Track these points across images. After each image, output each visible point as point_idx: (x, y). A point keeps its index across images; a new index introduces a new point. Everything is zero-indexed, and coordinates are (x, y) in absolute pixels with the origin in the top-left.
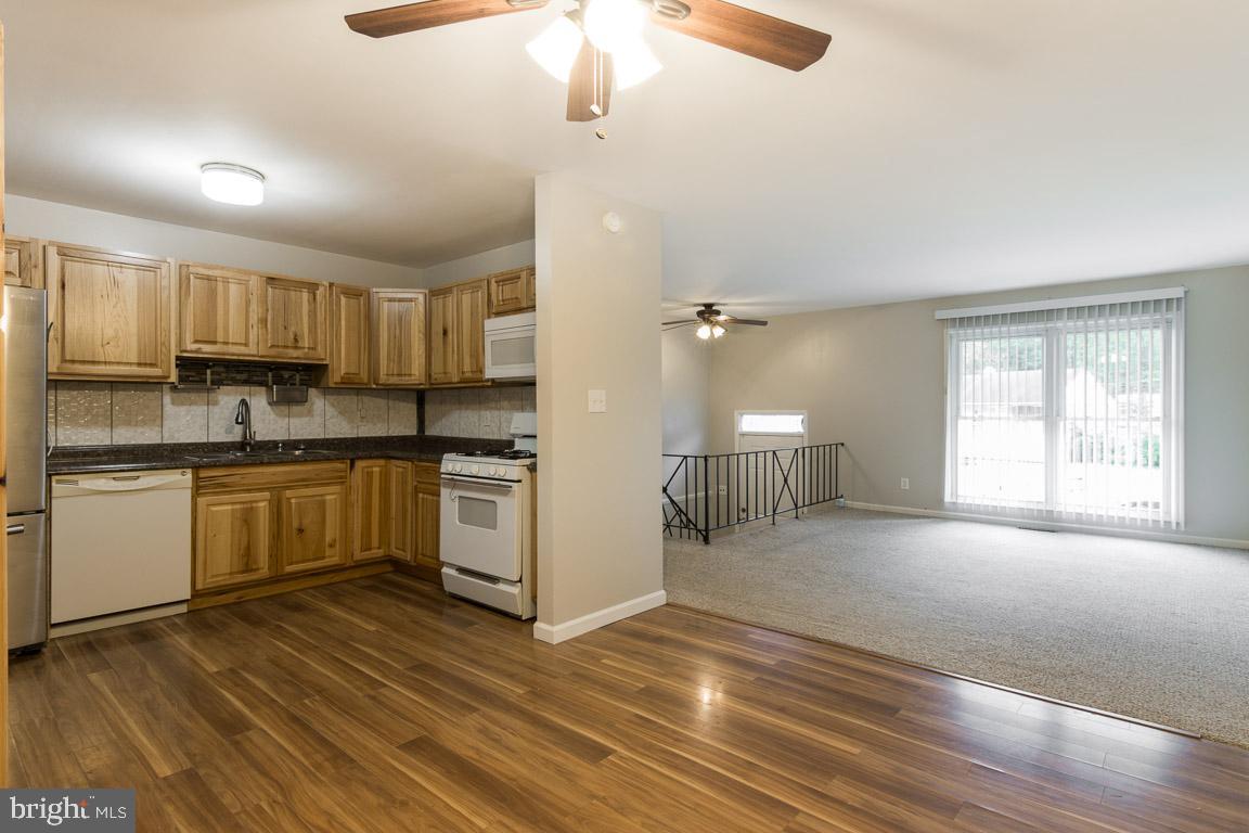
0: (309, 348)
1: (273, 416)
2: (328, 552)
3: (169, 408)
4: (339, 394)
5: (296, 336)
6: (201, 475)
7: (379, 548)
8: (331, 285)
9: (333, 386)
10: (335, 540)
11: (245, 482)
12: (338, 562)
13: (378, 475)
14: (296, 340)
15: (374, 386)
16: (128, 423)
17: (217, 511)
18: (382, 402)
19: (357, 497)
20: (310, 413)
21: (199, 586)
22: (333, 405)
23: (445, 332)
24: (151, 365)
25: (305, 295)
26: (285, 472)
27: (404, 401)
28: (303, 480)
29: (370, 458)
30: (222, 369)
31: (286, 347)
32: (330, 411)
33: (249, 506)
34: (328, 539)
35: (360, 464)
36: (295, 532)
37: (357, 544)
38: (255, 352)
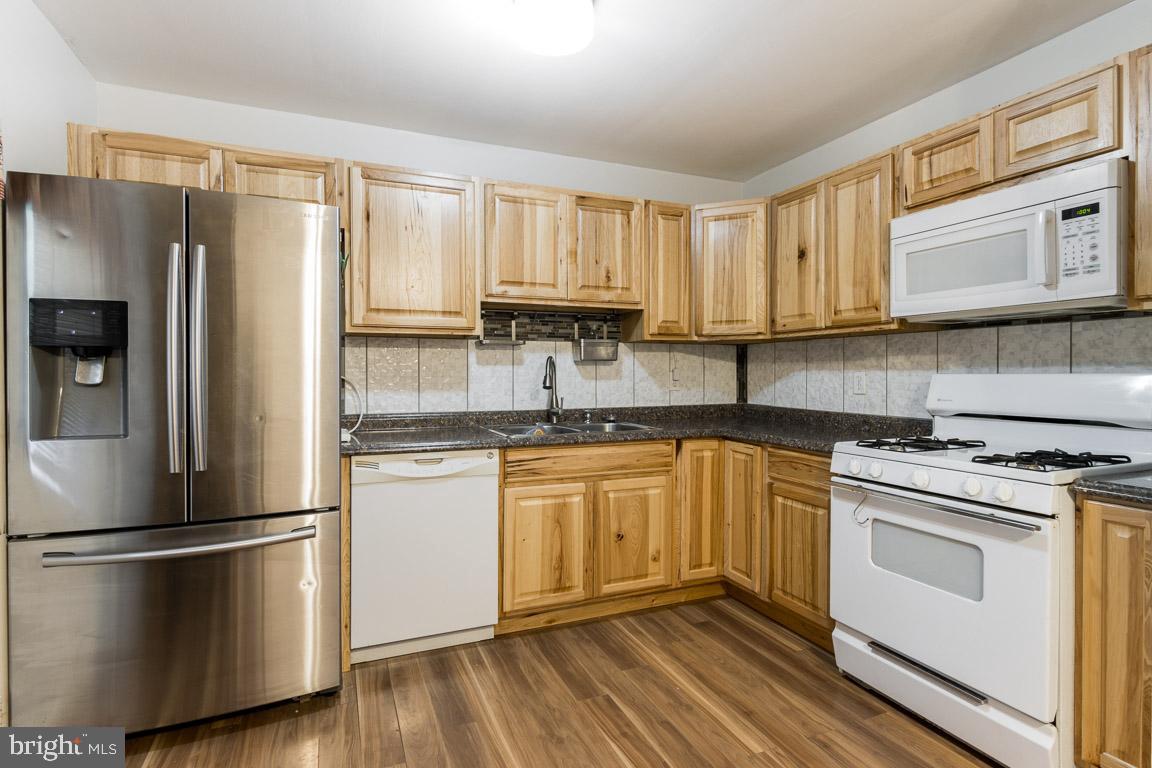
0: (622, 288)
1: (580, 378)
2: (652, 567)
3: (474, 367)
4: (650, 350)
5: (608, 272)
6: (509, 459)
7: (711, 565)
8: (647, 203)
9: (649, 338)
10: (659, 552)
11: (557, 467)
12: (663, 583)
13: (710, 460)
14: (608, 278)
15: (696, 338)
16: (434, 386)
17: (526, 507)
18: (696, 360)
19: (685, 493)
20: (618, 374)
21: (507, 608)
22: (642, 364)
23: (802, 254)
24: (457, 313)
25: (619, 218)
26: (602, 456)
27: (722, 359)
28: (623, 467)
29: (700, 437)
30: (527, 320)
31: (597, 287)
32: (641, 372)
33: (560, 501)
34: (651, 550)
35: (688, 446)
36: (613, 538)
37: (685, 559)
38: (564, 296)
